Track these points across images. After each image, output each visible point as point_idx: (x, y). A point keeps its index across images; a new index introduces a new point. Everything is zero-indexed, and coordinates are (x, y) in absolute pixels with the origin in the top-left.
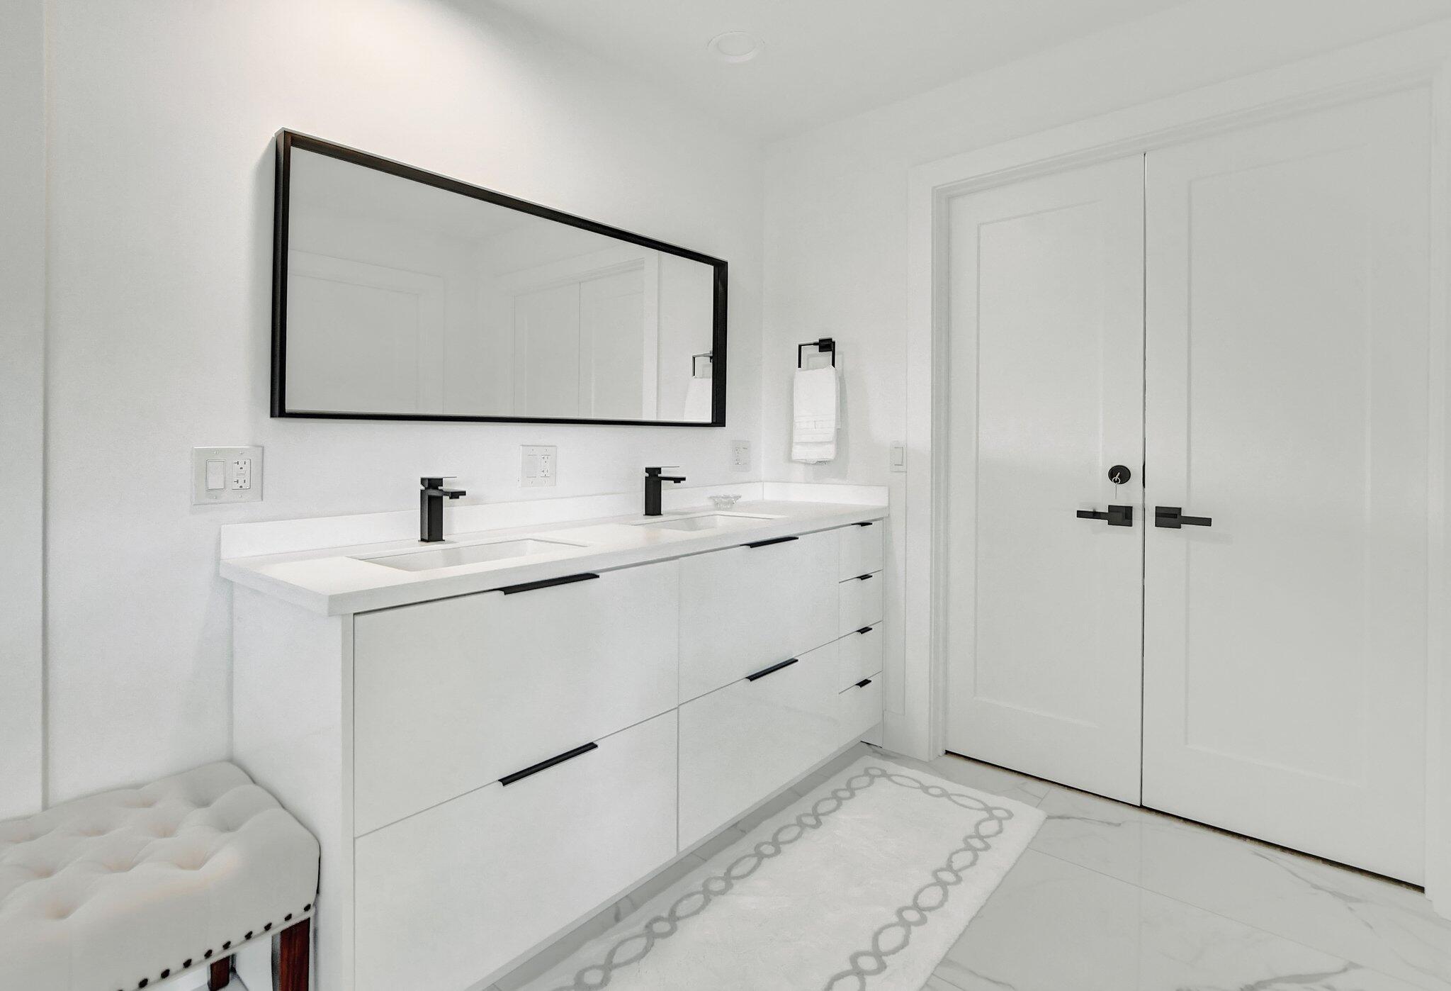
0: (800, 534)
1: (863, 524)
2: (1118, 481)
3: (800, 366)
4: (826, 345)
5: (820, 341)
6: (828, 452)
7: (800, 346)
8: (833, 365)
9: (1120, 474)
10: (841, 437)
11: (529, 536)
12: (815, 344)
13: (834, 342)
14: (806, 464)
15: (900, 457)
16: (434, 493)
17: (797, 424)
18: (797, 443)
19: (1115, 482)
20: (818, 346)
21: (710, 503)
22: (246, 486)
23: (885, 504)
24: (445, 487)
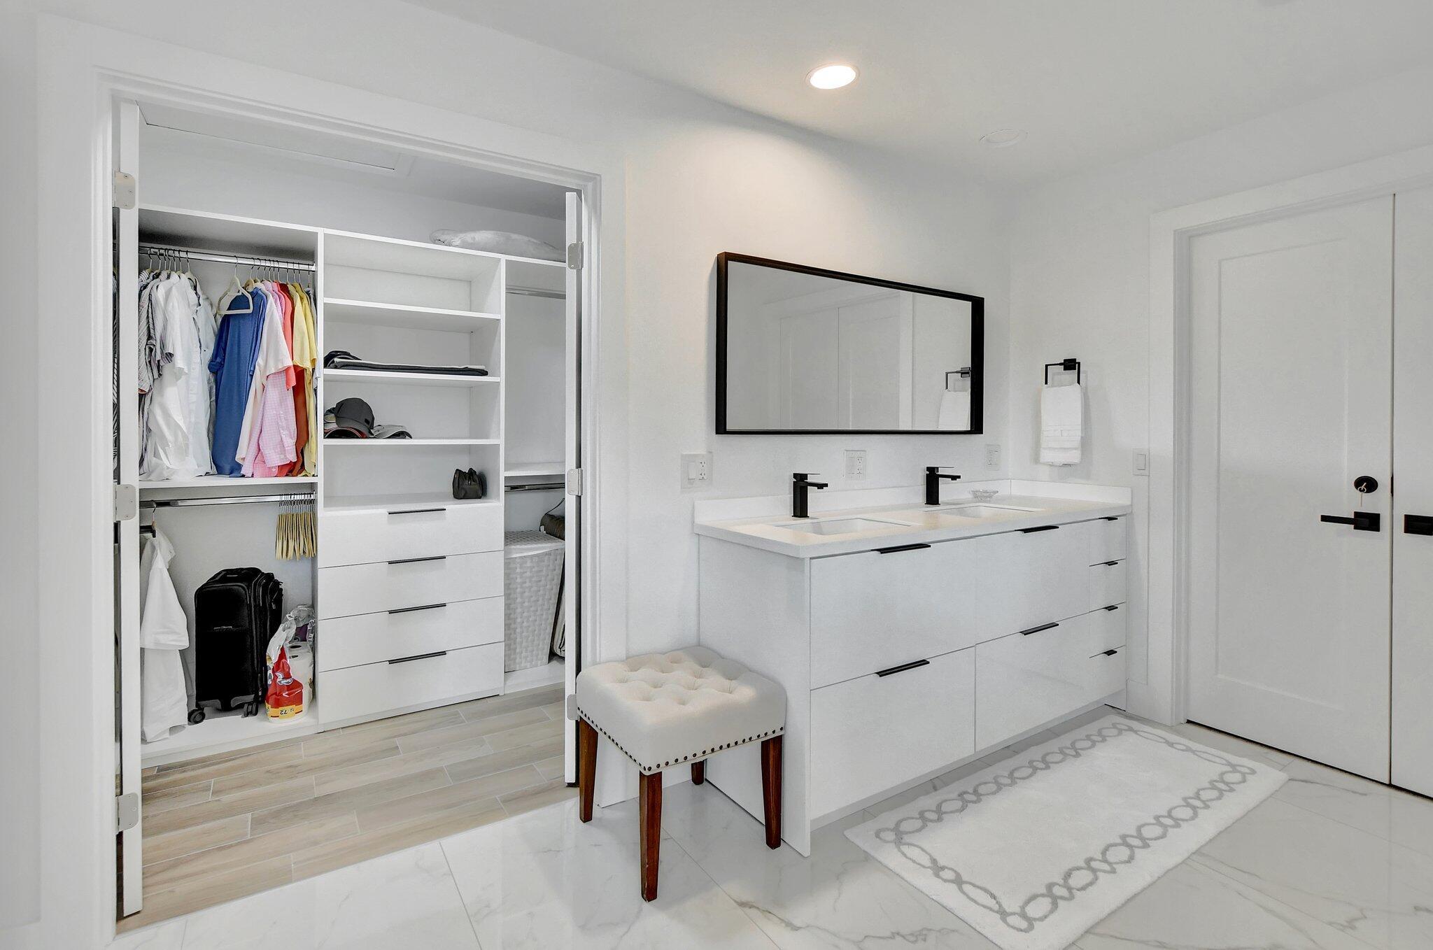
0: (1060, 525)
1: (1110, 519)
2: (1364, 490)
3: (1046, 383)
4: (1070, 365)
5: (1065, 360)
6: (1074, 457)
7: (1047, 366)
8: (1079, 382)
9: (1367, 484)
10: (1086, 444)
11: (859, 516)
12: (1060, 364)
13: (1079, 363)
14: (1052, 465)
15: (1143, 464)
16: (802, 484)
17: (1045, 433)
18: (1044, 448)
19: (1360, 490)
20: (1063, 366)
21: (970, 496)
22: (705, 478)
23: (1129, 503)
24: (809, 480)
